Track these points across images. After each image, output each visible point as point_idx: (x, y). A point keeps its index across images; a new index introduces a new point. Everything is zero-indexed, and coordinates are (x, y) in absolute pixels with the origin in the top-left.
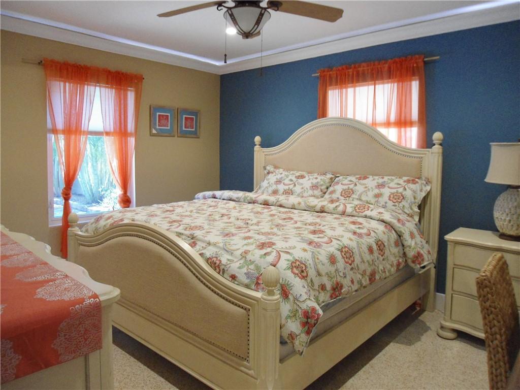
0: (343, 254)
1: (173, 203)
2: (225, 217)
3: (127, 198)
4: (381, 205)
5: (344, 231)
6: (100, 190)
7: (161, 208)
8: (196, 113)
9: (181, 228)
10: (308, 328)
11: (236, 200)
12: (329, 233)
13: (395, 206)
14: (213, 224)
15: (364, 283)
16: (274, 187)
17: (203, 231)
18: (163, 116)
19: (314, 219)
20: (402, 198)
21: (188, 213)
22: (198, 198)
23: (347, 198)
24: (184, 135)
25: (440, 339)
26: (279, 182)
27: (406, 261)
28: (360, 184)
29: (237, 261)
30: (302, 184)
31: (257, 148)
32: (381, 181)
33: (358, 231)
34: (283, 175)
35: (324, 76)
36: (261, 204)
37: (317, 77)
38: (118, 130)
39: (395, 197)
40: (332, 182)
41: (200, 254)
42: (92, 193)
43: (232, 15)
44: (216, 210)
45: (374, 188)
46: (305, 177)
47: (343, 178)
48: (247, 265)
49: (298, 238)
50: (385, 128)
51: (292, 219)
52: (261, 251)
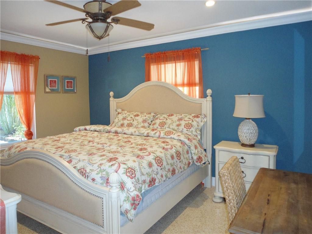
0: (156, 161)
1: (59, 135)
2: (91, 143)
3: (30, 132)
4: (180, 131)
5: (158, 147)
6: (13, 126)
7: (52, 139)
8: (73, 78)
9: (63, 151)
10: (135, 206)
11: (99, 131)
12: (149, 149)
13: (188, 131)
14: (83, 148)
15: (169, 176)
16: (122, 122)
17: (76, 153)
18: (52, 81)
19: (142, 141)
20: (191, 126)
21: (68, 141)
22: (76, 131)
23: (162, 127)
24: (66, 92)
25: (214, 203)
26: (124, 119)
27: (193, 161)
28: (169, 119)
29: (95, 170)
30: (137, 120)
31: (111, 99)
32: (180, 117)
33: (166, 147)
34: (126, 115)
35: (148, 57)
36: (113, 133)
37: (145, 58)
38: (23, 90)
39: (188, 126)
40: (154, 118)
41: (74, 167)
42: (8, 128)
43: (90, 27)
44: (86, 138)
45: (176, 121)
46: (139, 116)
47: (160, 115)
48: (101, 172)
49: (131, 154)
50: (182, 87)
51: (130, 142)
52: (110, 163)
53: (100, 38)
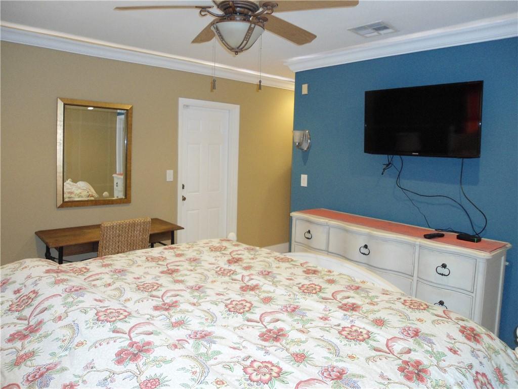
53: (237, 50)
